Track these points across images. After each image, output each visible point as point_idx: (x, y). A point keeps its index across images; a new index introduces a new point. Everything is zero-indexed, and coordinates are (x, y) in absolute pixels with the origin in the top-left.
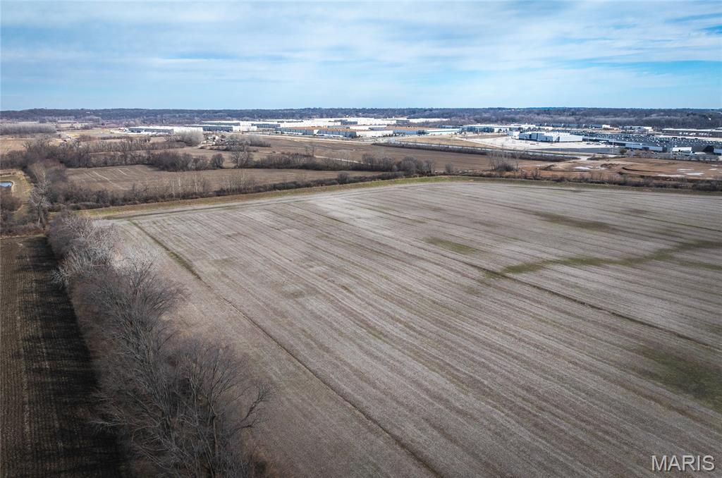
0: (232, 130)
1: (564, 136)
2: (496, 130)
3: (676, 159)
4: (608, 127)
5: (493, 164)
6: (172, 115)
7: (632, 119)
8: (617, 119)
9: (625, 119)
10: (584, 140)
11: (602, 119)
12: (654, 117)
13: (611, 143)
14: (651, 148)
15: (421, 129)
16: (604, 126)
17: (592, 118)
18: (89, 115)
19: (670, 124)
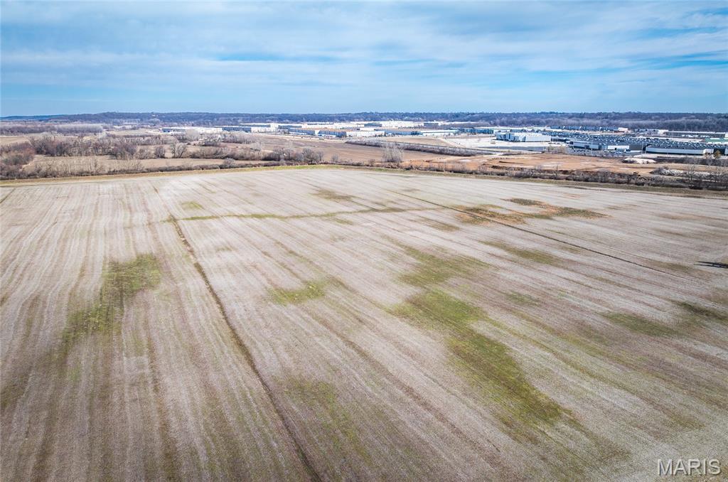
0: (250, 131)
1: (533, 136)
5: (384, 157)
6: (227, 118)
15: (415, 130)
18: (153, 118)
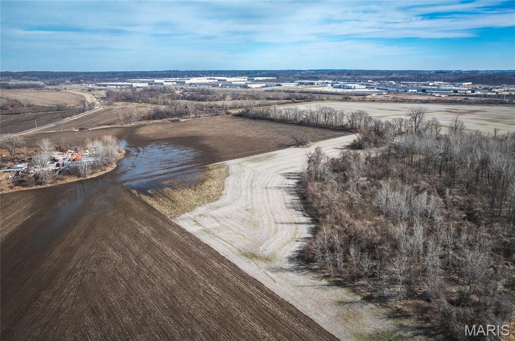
1: (357, 86)
2: (316, 83)
3: (411, 94)
4: (371, 81)
7: (383, 77)
8: (375, 77)
9: (380, 77)
10: (366, 88)
11: (367, 77)
12: (394, 75)
13: (380, 89)
14: (400, 90)
16: (369, 81)
17: (361, 77)
19: (403, 79)
